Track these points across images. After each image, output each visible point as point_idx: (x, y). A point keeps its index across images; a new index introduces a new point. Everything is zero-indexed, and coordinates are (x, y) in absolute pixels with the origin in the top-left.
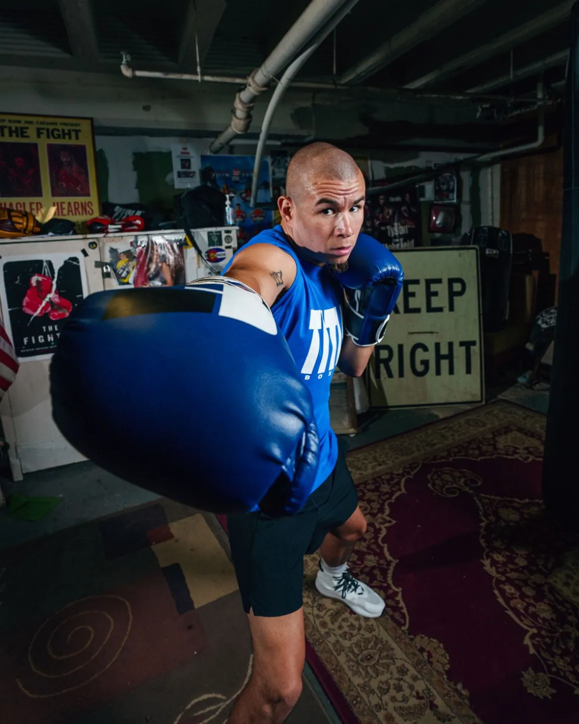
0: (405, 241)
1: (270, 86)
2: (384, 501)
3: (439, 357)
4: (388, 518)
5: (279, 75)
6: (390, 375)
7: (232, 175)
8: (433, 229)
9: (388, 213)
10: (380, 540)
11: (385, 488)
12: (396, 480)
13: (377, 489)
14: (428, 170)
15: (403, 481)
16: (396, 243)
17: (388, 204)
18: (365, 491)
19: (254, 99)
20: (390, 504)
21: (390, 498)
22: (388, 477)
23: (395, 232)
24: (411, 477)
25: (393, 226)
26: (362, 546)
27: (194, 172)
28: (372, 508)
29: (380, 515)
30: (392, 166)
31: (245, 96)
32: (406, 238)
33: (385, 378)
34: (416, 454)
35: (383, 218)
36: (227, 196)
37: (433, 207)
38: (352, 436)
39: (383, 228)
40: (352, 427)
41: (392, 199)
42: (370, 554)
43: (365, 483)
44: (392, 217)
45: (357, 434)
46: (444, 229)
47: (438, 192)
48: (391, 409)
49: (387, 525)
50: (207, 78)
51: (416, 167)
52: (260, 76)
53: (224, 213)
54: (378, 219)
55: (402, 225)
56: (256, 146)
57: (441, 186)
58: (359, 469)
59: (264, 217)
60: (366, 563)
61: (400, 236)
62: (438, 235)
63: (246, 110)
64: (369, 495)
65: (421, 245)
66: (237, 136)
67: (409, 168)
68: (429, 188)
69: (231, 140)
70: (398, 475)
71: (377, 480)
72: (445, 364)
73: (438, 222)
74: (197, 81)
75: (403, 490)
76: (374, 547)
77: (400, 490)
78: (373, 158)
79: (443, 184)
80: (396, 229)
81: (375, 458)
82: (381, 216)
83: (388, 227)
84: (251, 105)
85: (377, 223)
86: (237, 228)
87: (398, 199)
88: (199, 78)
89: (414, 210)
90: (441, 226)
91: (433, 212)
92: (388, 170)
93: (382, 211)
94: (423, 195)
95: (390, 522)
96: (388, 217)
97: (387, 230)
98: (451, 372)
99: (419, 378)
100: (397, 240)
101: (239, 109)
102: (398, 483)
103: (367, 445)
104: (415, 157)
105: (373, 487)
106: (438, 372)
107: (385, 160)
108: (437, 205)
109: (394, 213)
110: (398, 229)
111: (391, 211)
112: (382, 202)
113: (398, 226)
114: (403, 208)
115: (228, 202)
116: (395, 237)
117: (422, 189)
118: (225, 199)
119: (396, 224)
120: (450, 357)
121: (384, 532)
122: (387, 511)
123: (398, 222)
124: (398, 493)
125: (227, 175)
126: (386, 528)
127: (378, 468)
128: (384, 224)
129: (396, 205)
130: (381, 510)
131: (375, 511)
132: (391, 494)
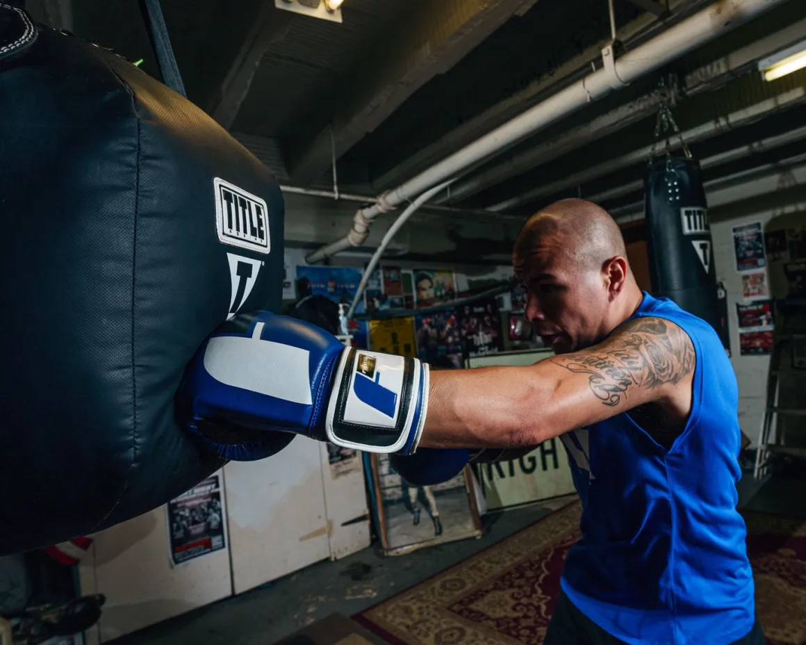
0: (490, 349)
1: (402, 206)
2: (533, 584)
3: (544, 453)
4: (543, 596)
5: (414, 197)
6: (502, 475)
7: (327, 286)
8: (513, 337)
9: (473, 323)
10: (543, 614)
11: (529, 574)
12: (536, 566)
13: (522, 576)
14: (504, 282)
15: (543, 564)
16: (482, 351)
17: (472, 314)
18: (513, 580)
19: (378, 216)
20: (539, 585)
21: (537, 580)
22: (528, 564)
23: (480, 340)
24: (549, 560)
25: (478, 335)
26: (530, 622)
27: (289, 283)
28: (525, 592)
29: (534, 596)
30: (474, 279)
31: (369, 212)
32: (490, 346)
33: (497, 479)
34: (545, 542)
35: (470, 327)
36: (341, 306)
37: (512, 317)
38: (479, 538)
39: (469, 337)
40: (477, 529)
41: (476, 310)
42: (539, 626)
43: (510, 573)
44: (477, 326)
45: (483, 535)
46: (522, 337)
47: (515, 303)
48: (506, 510)
49: (544, 601)
50: (344, 196)
51: (494, 281)
52: (393, 197)
53: (338, 322)
54: (465, 329)
55: (487, 334)
56: (370, 259)
57: (517, 297)
58: (497, 563)
59: (359, 328)
60: (539, 634)
61: (485, 345)
62: (517, 343)
63: (366, 225)
64: (517, 582)
65: (504, 350)
66: (350, 249)
67: (489, 281)
68: (507, 299)
69: (337, 252)
70: (537, 561)
71: (520, 569)
72: (549, 458)
73: (517, 330)
74: (333, 198)
75: (546, 572)
76: (540, 620)
77: (543, 572)
78: (458, 271)
79: (518, 295)
80: (481, 337)
81: (509, 552)
82: (467, 326)
83: (474, 336)
84: (372, 221)
85: (464, 332)
86: (351, 337)
87: (481, 309)
88: (336, 196)
89: (495, 319)
90: (519, 334)
91: (511, 321)
92: (470, 283)
93: (468, 322)
94: (502, 305)
95: (545, 598)
96: (473, 327)
97: (472, 339)
98: (556, 466)
99: (528, 476)
100: (483, 349)
101: (359, 224)
102: (539, 568)
103: (497, 543)
104: (492, 271)
105: (518, 575)
106: (545, 468)
107: (467, 273)
108: (515, 315)
109: (478, 323)
110: (482, 338)
111: (475, 321)
112: (467, 312)
113: (483, 335)
114: (486, 318)
115: (341, 312)
116: (481, 346)
117: (501, 300)
118: (338, 309)
119: (481, 333)
120: (553, 451)
121: (544, 608)
122: (539, 591)
123: (483, 330)
124: (542, 576)
125: (322, 286)
126: (545, 604)
127: (517, 559)
128: (471, 333)
129: (479, 315)
130: (534, 591)
131: (529, 593)
132: (537, 577)
